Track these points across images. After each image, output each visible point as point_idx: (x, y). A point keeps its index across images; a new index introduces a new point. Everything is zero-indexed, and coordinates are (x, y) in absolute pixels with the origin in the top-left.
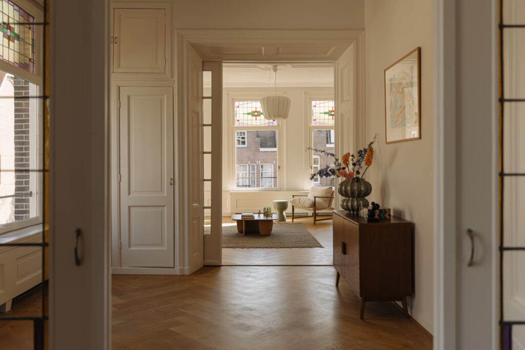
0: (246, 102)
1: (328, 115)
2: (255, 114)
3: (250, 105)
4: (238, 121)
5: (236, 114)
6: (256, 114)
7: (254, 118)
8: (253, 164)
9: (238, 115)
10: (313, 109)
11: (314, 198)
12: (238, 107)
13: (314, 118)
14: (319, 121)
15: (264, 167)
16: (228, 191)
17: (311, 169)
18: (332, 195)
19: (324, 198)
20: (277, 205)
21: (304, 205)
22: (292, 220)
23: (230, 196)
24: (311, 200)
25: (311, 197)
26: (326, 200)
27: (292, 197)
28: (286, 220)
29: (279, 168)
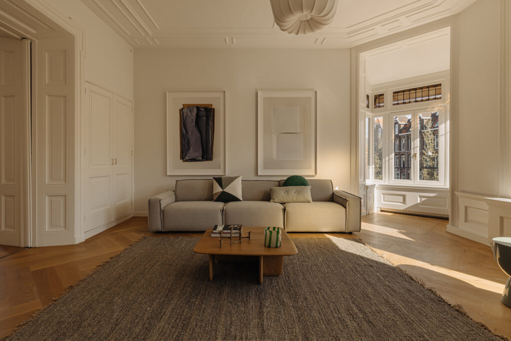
23: (488, 207)
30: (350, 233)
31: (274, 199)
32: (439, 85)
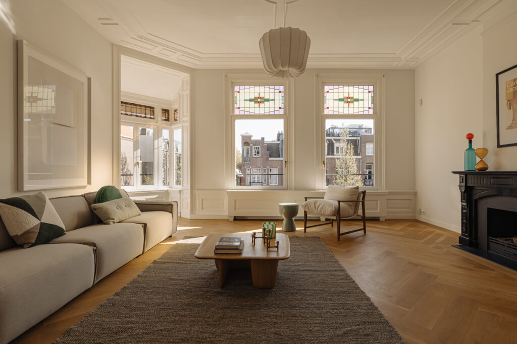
0: (248, 87)
1: (343, 102)
3: (252, 90)
4: (239, 108)
5: (236, 100)
6: (259, 100)
7: (257, 105)
8: (265, 168)
9: (238, 102)
10: (326, 95)
11: (337, 203)
12: (239, 92)
13: (326, 105)
14: (332, 109)
15: (272, 170)
16: (226, 190)
17: (323, 165)
18: (358, 198)
19: (350, 203)
20: (284, 209)
21: (322, 212)
22: (303, 228)
23: (227, 196)
24: (332, 205)
25: (329, 199)
26: (351, 205)
27: (305, 199)
28: (295, 228)
29: (286, 164)
30: (170, 237)
31: (114, 219)
32: (153, 108)
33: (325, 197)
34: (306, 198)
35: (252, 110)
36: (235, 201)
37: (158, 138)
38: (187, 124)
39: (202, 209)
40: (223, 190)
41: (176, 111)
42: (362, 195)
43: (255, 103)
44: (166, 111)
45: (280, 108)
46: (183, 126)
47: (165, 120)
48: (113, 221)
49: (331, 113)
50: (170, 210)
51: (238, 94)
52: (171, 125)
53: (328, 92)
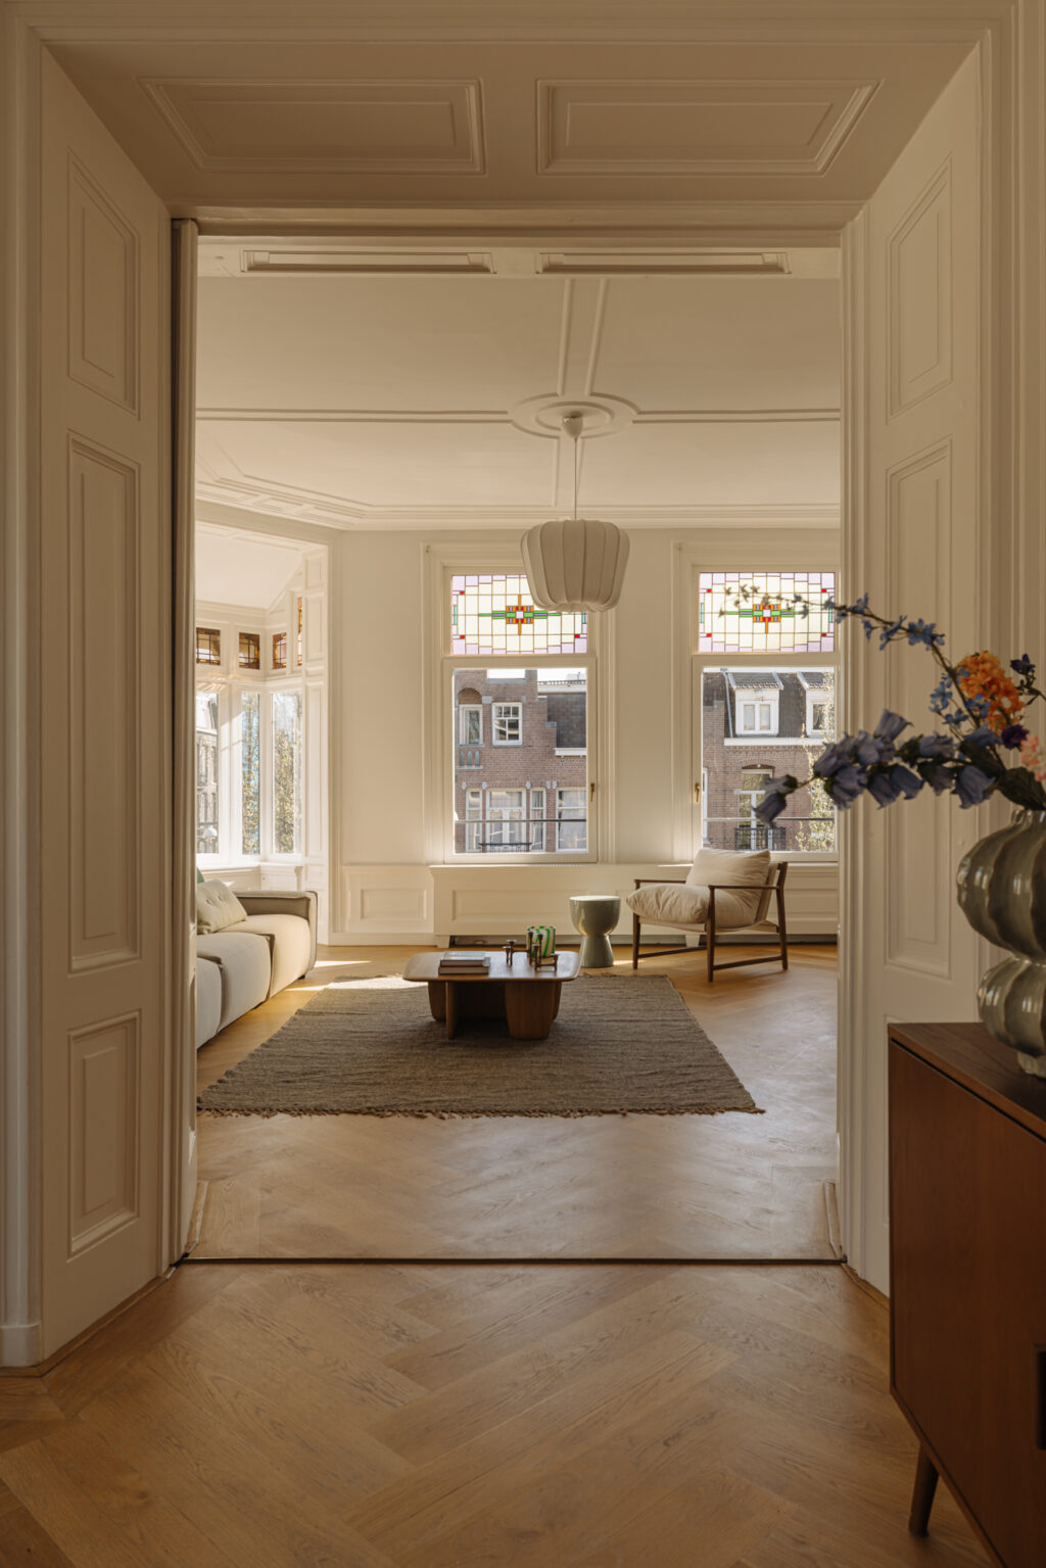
0: (488, 579)
1: (750, 620)
2: (516, 616)
3: (499, 587)
4: (463, 637)
5: (456, 615)
6: (519, 615)
7: (514, 628)
8: (539, 789)
9: (461, 619)
10: (705, 599)
11: (708, 892)
12: (462, 593)
13: (704, 628)
14: (721, 638)
15: (564, 796)
16: (428, 864)
17: (695, 794)
18: (769, 880)
19: (743, 891)
20: (583, 911)
21: (674, 913)
22: (631, 962)
23: (432, 880)
24: (696, 896)
25: (698, 885)
26: (747, 898)
27: (635, 885)
28: (612, 961)
29: (593, 790)
32: (216, 633)
33: (689, 879)
34: (638, 882)
35: (499, 643)
36: (454, 893)
37: (230, 718)
38: (322, 683)
39: (362, 916)
40: (420, 864)
41: (278, 638)
42: (778, 872)
43: (508, 622)
44: (250, 640)
45: (577, 636)
46: (306, 687)
47: (248, 665)
48: (208, 927)
49: (719, 649)
50: (303, 912)
51: (461, 597)
52: (265, 678)
53: (709, 591)
